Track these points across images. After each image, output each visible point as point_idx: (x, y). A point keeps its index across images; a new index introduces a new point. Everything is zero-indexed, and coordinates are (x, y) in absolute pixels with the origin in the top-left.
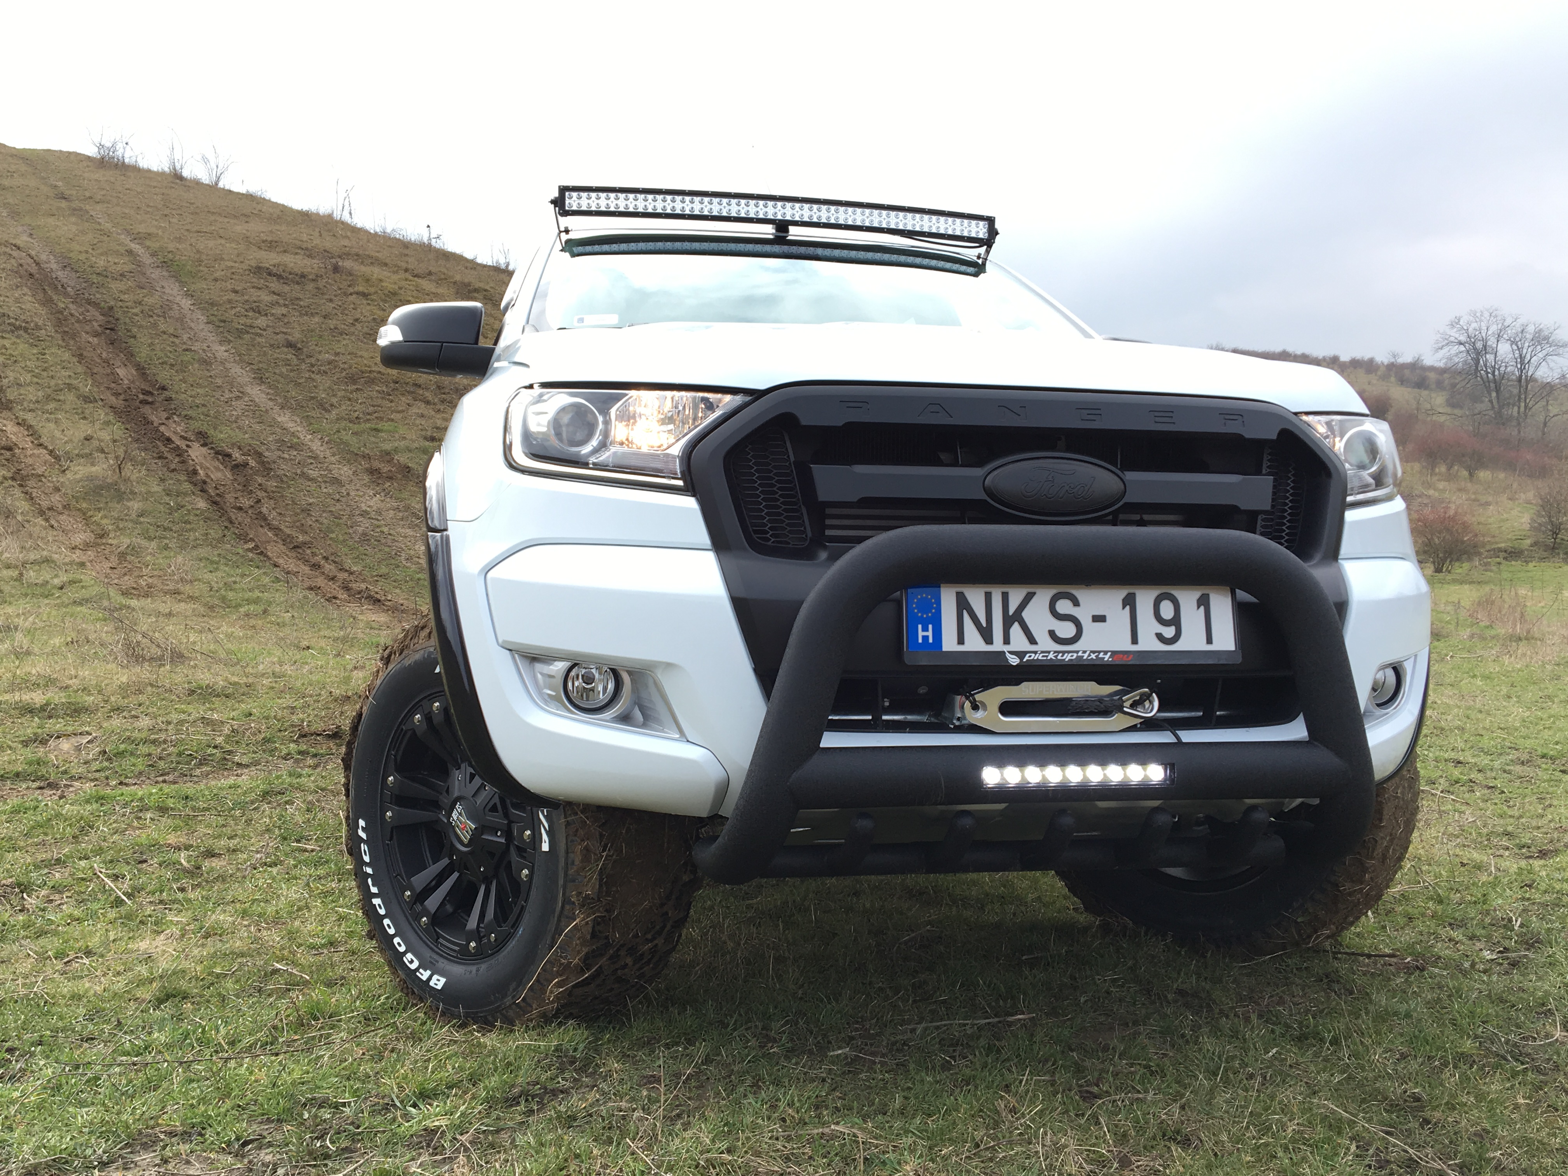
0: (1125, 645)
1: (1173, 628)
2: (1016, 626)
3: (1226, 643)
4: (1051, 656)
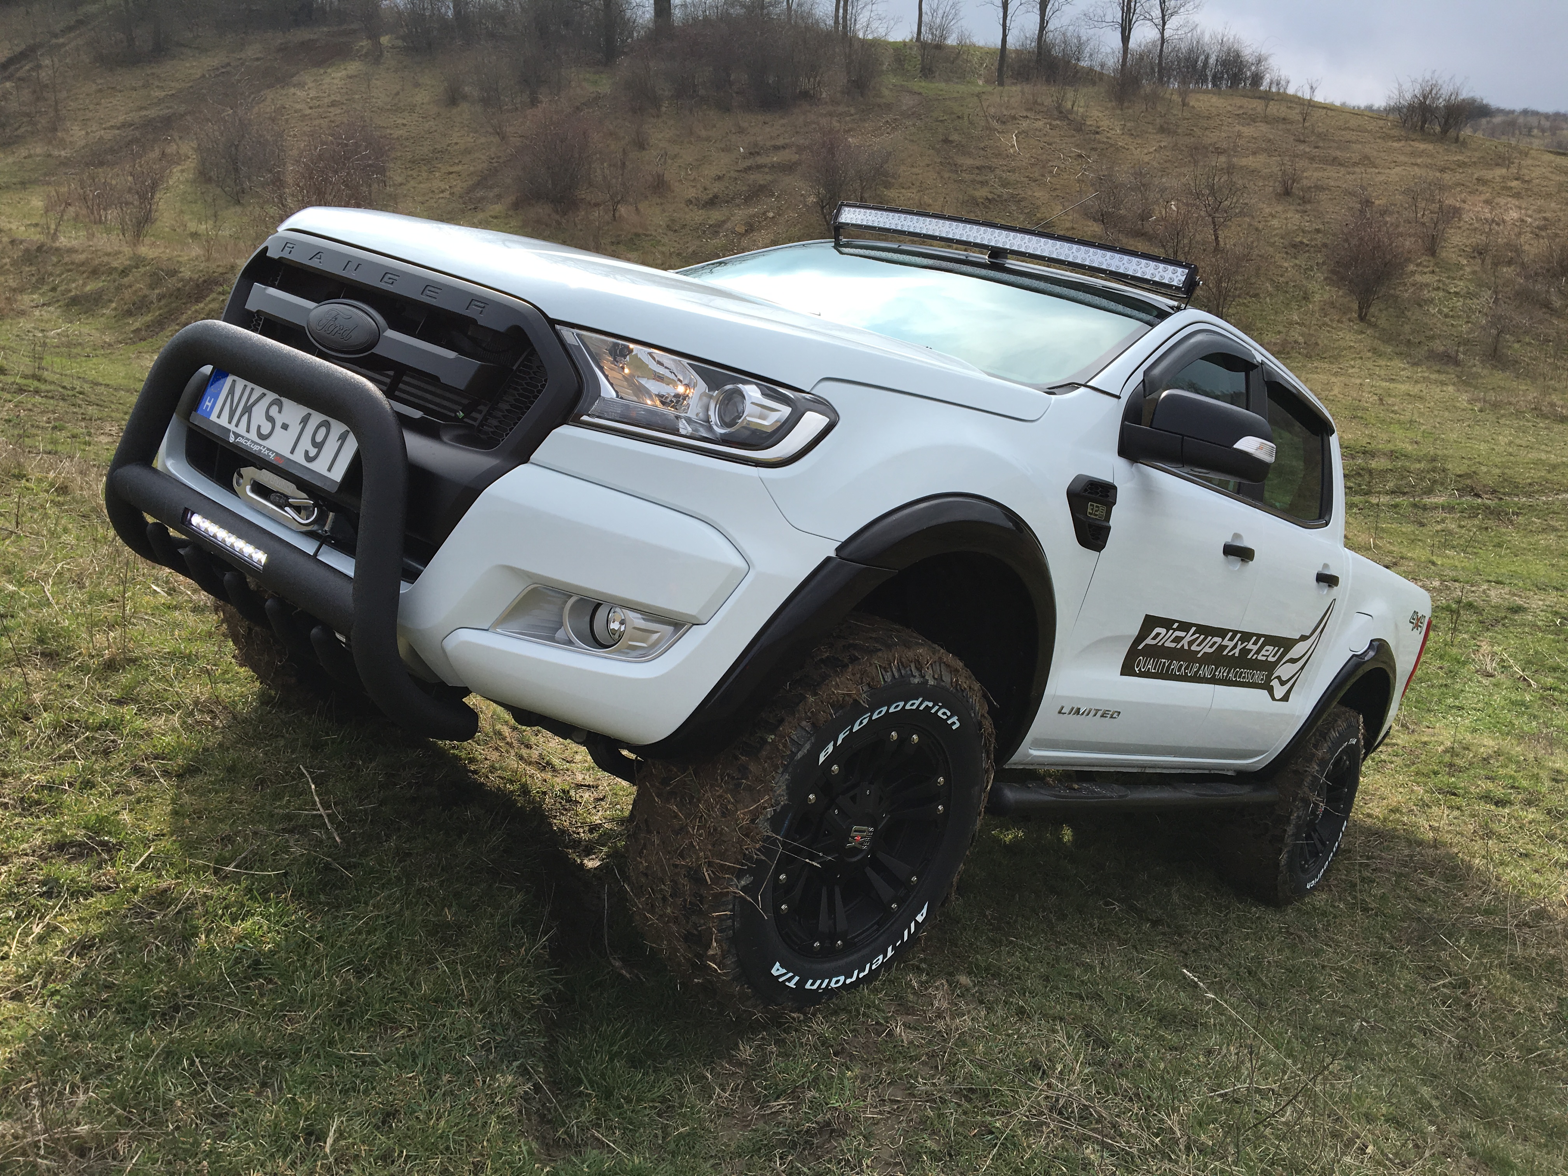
0: (286, 453)
1: (316, 450)
2: (246, 416)
3: (338, 474)
4: (249, 443)
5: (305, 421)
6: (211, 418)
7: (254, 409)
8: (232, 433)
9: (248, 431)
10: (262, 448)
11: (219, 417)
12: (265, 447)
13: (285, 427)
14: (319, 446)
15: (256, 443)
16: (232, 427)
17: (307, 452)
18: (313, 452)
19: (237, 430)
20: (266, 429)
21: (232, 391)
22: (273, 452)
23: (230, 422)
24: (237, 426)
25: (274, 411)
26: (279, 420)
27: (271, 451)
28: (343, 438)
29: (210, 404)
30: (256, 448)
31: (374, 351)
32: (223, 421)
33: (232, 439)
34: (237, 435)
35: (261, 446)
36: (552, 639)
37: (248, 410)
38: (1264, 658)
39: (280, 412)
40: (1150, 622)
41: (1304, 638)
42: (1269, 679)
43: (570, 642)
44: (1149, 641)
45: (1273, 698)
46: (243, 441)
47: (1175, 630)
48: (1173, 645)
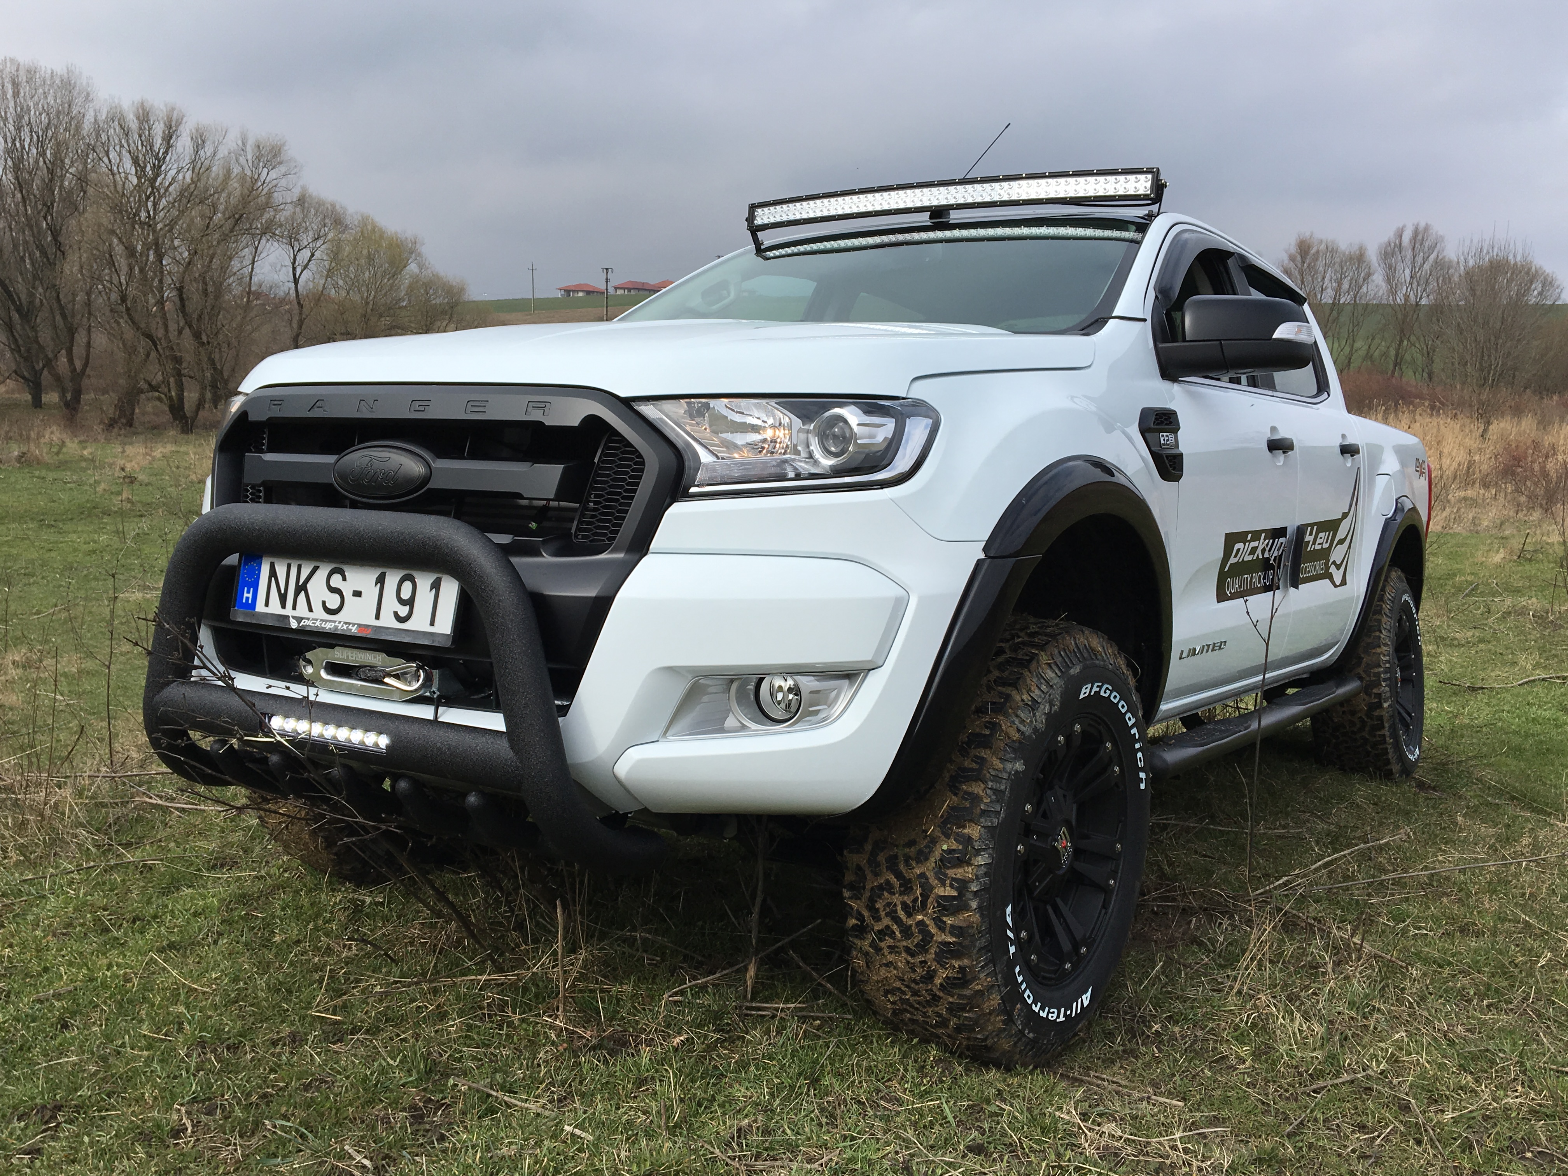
0: (370, 621)
1: (408, 607)
3: (445, 625)
4: (318, 624)
5: (381, 580)
6: (257, 610)
7: (308, 586)
8: (291, 619)
9: (311, 610)
10: (337, 624)
11: (267, 605)
12: (340, 622)
13: (357, 594)
14: (410, 603)
15: (327, 621)
16: (288, 611)
17: (396, 614)
18: (403, 611)
19: (296, 613)
20: (333, 601)
21: (273, 574)
22: (354, 624)
23: (283, 606)
24: (294, 608)
25: (336, 580)
26: (347, 589)
27: (350, 624)
28: (436, 586)
29: (250, 595)
30: (329, 627)
31: (430, 485)
32: (275, 607)
33: (294, 625)
34: (299, 619)
35: (335, 622)
36: (722, 730)
37: (301, 588)
38: (1319, 547)
39: (344, 579)
40: (1231, 539)
41: (1345, 515)
42: (1327, 568)
43: (744, 727)
44: (1233, 560)
45: (1336, 586)
46: (310, 623)
47: (1250, 541)
48: (1249, 558)
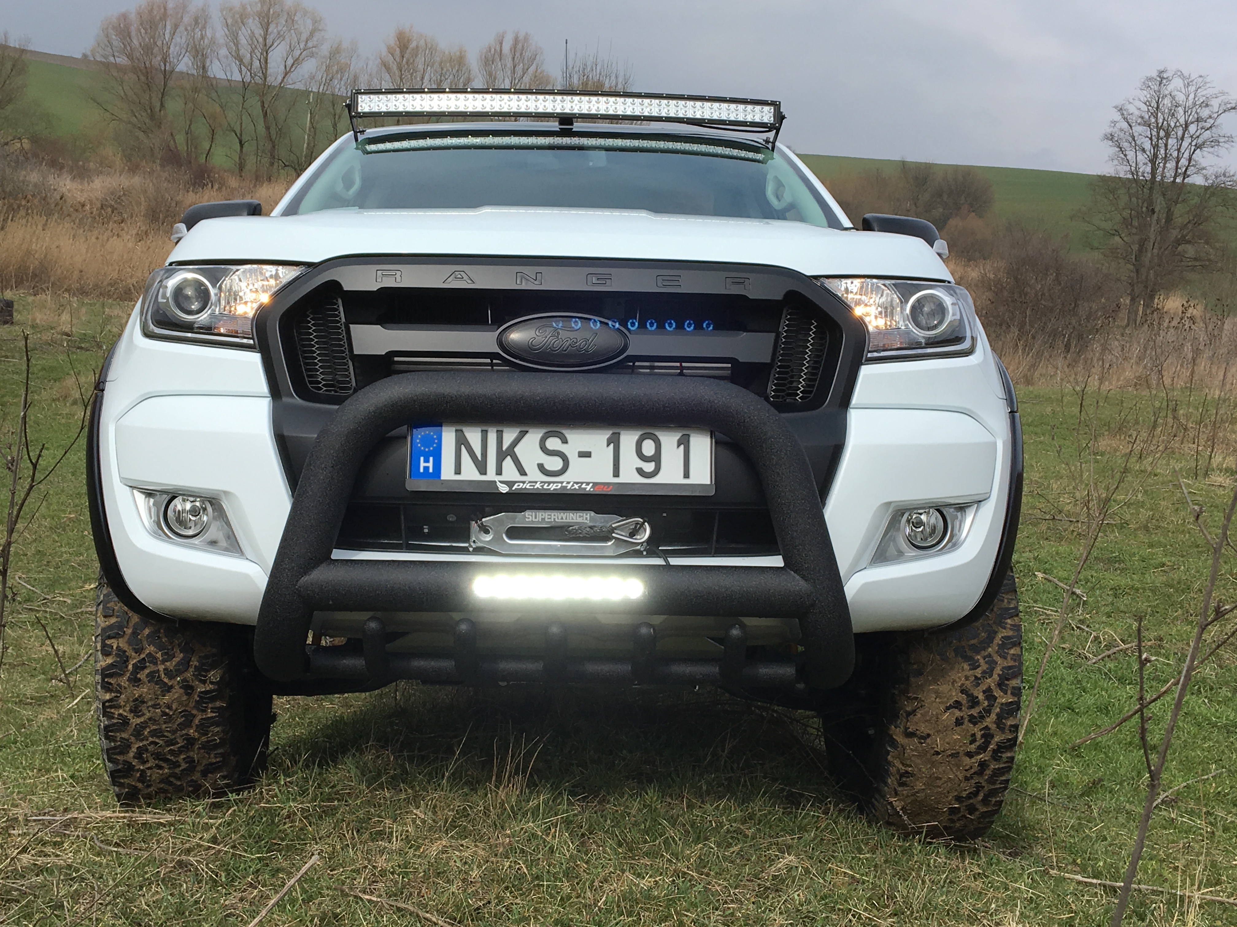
1: (653, 464)
2: (508, 460)
3: (702, 476)
4: (538, 485)
5: (614, 441)
6: (443, 477)
7: (518, 450)
8: (498, 484)
9: (523, 473)
10: (564, 484)
11: (458, 471)
12: (568, 483)
13: (585, 455)
14: (656, 458)
15: (549, 483)
16: (492, 477)
17: (640, 471)
18: (649, 467)
19: (505, 477)
20: (555, 464)
21: (461, 441)
22: (588, 484)
23: (483, 471)
24: (499, 472)
25: (553, 443)
26: (571, 450)
27: (582, 483)
28: (684, 442)
29: (430, 465)
30: (553, 487)
32: (470, 473)
33: (504, 489)
34: (510, 484)
35: (562, 483)
37: (506, 453)
39: (565, 441)
43: (902, 554)
46: (526, 486)
